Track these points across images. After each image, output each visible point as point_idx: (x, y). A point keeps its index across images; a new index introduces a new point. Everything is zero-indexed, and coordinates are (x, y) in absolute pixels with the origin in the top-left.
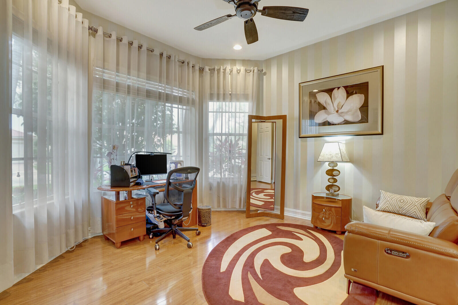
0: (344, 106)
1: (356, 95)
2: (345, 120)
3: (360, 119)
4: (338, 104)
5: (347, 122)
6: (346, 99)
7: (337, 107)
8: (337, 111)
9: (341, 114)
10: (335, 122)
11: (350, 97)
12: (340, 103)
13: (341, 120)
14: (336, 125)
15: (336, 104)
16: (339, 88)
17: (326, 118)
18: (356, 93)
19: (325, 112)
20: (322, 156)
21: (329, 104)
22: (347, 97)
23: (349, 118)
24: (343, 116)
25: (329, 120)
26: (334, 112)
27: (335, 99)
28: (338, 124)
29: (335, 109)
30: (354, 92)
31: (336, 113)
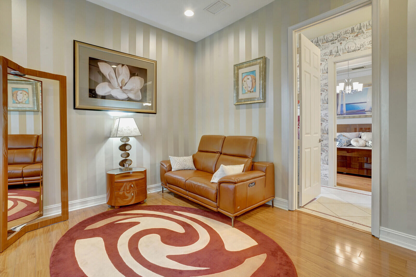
0: (127, 84)
1: (137, 77)
2: (128, 98)
3: (141, 99)
4: (122, 80)
5: (129, 99)
6: (129, 78)
7: (121, 83)
8: (121, 87)
9: (124, 91)
10: (119, 97)
11: (133, 77)
12: (124, 80)
13: (124, 96)
14: (120, 100)
15: (120, 80)
16: (123, 65)
17: (110, 92)
18: (137, 75)
19: (109, 85)
20: (120, 131)
21: (112, 78)
22: (131, 77)
23: (132, 96)
24: (127, 93)
25: (113, 95)
26: (118, 88)
27: (119, 75)
28: (122, 100)
29: (119, 84)
30: (136, 74)
31: (120, 89)
